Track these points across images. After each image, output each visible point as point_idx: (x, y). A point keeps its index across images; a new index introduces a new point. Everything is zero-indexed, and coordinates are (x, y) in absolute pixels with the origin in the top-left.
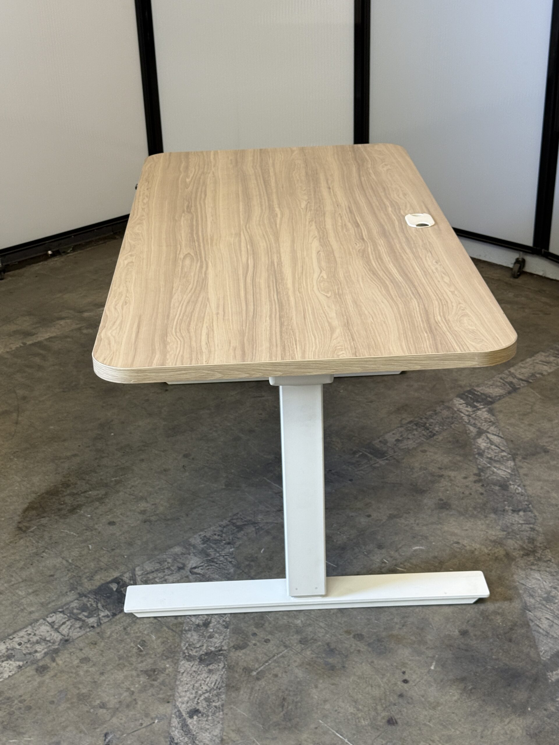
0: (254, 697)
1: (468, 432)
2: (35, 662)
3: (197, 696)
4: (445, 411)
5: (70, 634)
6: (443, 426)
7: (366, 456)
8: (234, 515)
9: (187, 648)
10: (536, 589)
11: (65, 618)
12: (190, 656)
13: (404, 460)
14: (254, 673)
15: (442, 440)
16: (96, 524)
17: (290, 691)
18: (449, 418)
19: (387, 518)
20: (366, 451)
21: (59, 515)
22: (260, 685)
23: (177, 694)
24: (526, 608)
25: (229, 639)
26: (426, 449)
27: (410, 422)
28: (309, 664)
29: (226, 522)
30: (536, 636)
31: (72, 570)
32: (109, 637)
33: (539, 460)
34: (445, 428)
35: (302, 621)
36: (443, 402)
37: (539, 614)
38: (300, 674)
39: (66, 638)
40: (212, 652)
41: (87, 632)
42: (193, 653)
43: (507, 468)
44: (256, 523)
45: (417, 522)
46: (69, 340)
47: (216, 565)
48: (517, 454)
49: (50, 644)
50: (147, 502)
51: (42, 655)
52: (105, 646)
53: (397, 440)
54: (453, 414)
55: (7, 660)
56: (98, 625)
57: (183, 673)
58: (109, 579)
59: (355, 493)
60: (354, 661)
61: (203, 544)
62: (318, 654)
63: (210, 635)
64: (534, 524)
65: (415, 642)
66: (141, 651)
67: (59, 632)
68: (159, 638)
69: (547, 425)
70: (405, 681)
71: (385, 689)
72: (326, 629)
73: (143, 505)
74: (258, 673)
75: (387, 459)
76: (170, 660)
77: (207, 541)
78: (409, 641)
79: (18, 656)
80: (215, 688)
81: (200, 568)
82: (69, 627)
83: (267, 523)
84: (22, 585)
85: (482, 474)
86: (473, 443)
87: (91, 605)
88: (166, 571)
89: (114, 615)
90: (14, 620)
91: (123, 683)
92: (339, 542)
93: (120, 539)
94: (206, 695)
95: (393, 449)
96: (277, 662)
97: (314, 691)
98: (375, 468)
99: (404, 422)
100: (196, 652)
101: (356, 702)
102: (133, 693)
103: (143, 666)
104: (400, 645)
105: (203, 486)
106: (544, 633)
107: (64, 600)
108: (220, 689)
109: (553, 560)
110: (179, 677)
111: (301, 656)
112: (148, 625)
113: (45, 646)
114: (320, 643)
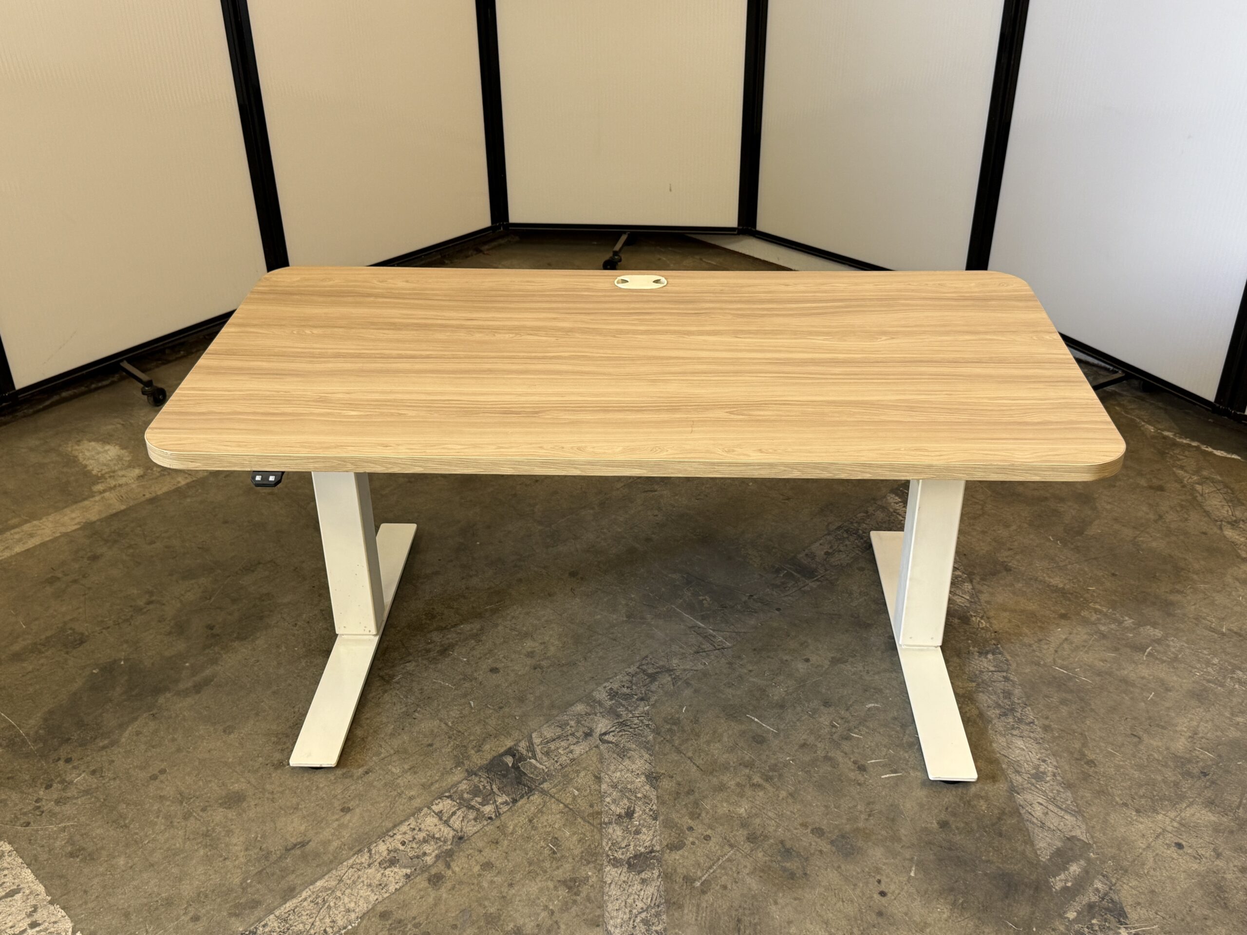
0: (702, 918)
2: (426, 868)
3: (633, 917)
4: (878, 512)
5: (464, 829)
7: (792, 575)
8: (643, 659)
9: (610, 849)
10: (1022, 762)
11: (454, 806)
12: (615, 859)
13: (840, 582)
14: (698, 884)
16: (476, 671)
17: (744, 909)
18: (885, 522)
19: (829, 663)
20: (790, 568)
21: (428, 659)
22: (707, 901)
23: (607, 914)
24: (1013, 790)
25: (660, 835)
26: (864, 566)
27: (839, 528)
28: (763, 871)
29: (635, 668)
30: (1030, 829)
31: (453, 738)
32: (512, 833)
33: (1001, 582)
35: (746, 810)
36: (874, 499)
37: (1029, 797)
38: (753, 883)
39: (460, 834)
40: (641, 854)
41: (484, 826)
42: (619, 855)
43: (965, 593)
44: (672, 670)
45: (866, 668)
47: (631, 730)
48: (974, 574)
49: (442, 843)
50: (534, 640)
51: (434, 859)
52: (509, 845)
53: (827, 553)
54: (889, 517)
55: (390, 867)
56: (496, 816)
57: (611, 883)
58: (502, 750)
59: (786, 627)
60: (816, 866)
61: (611, 699)
62: (771, 856)
63: (636, 830)
64: (1007, 671)
65: (886, 838)
66: (554, 853)
67: (450, 827)
68: (574, 834)
69: (1003, 533)
70: (883, 894)
71: (859, 905)
72: (777, 820)
73: (529, 644)
74: (702, 884)
75: (817, 580)
76: (592, 865)
77: (614, 696)
78: (880, 837)
79: (404, 861)
80: (652, 905)
81: (611, 734)
82: (461, 819)
83: (685, 670)
84: (395, 758)
87: (484, 787)
88: (570, 738)
89: (515, 801)
90: (391, 809)
91: (539, 899)
92: (776, 698)
93: (508, 693)
94: (644, 915)
95: (823, 565)
96: (724, 868)
97: (774, 908)
98: (804, 592)
99: (832, 527)
100: (623, 854)
101: (827, 923)
102: (553, 912)
103: (559, 874)
104: (870, 844)
105: (599, 617)
106: (1039, 824)
107: (449, 780)
108: (658, 906)
109: (1036, 722)
110: (606, 889)
111: (751, 859)
112: (558, 816)
113: (435, 847)
114: (772, 841)
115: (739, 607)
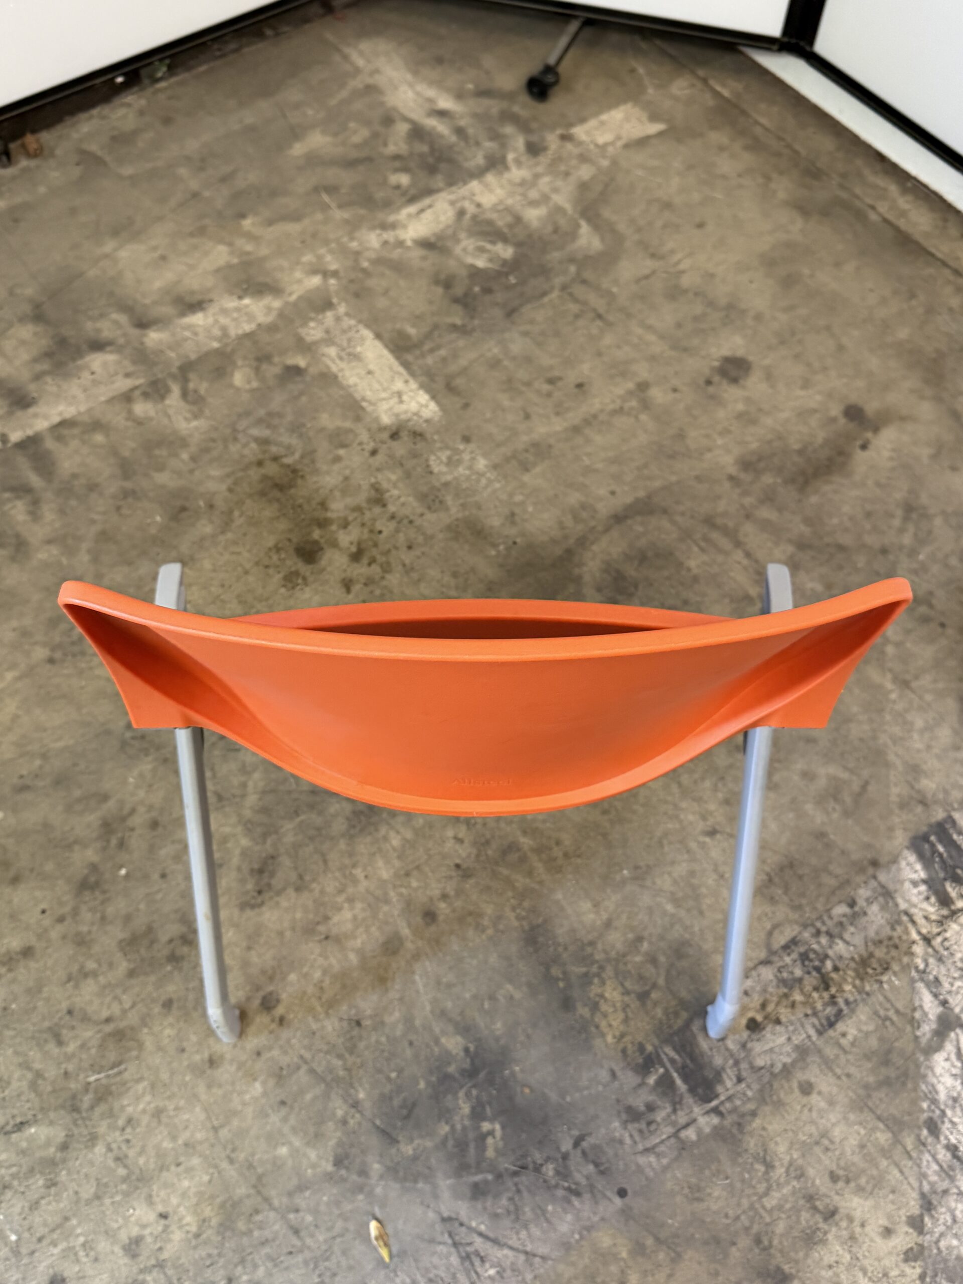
1: (917, 1015)
4: (875, 908)
6: (862, 979)
7: (673, 1083)
13: (757, 1123)
15: (853, 1044)
18: (880, 942)
20: (672, 1061)
26: (813, 1080)
27: (791, 945)
34: (868, 988)
36: (875, 863)
46: (99, 438)
50: (150, 1201)
54: (893, 929)
59: (624, 1255)
75: (716, 1111)
85: (927, 1219)
86: (922, 1070)
95: (737, 1063)
98: (684, 1144)
99: (778, 941)
105: (284, 1150)
115: (549, 1170)
